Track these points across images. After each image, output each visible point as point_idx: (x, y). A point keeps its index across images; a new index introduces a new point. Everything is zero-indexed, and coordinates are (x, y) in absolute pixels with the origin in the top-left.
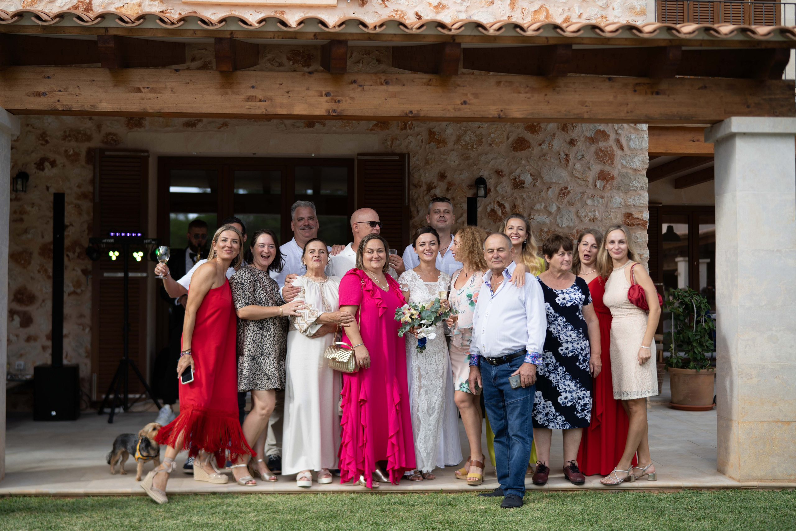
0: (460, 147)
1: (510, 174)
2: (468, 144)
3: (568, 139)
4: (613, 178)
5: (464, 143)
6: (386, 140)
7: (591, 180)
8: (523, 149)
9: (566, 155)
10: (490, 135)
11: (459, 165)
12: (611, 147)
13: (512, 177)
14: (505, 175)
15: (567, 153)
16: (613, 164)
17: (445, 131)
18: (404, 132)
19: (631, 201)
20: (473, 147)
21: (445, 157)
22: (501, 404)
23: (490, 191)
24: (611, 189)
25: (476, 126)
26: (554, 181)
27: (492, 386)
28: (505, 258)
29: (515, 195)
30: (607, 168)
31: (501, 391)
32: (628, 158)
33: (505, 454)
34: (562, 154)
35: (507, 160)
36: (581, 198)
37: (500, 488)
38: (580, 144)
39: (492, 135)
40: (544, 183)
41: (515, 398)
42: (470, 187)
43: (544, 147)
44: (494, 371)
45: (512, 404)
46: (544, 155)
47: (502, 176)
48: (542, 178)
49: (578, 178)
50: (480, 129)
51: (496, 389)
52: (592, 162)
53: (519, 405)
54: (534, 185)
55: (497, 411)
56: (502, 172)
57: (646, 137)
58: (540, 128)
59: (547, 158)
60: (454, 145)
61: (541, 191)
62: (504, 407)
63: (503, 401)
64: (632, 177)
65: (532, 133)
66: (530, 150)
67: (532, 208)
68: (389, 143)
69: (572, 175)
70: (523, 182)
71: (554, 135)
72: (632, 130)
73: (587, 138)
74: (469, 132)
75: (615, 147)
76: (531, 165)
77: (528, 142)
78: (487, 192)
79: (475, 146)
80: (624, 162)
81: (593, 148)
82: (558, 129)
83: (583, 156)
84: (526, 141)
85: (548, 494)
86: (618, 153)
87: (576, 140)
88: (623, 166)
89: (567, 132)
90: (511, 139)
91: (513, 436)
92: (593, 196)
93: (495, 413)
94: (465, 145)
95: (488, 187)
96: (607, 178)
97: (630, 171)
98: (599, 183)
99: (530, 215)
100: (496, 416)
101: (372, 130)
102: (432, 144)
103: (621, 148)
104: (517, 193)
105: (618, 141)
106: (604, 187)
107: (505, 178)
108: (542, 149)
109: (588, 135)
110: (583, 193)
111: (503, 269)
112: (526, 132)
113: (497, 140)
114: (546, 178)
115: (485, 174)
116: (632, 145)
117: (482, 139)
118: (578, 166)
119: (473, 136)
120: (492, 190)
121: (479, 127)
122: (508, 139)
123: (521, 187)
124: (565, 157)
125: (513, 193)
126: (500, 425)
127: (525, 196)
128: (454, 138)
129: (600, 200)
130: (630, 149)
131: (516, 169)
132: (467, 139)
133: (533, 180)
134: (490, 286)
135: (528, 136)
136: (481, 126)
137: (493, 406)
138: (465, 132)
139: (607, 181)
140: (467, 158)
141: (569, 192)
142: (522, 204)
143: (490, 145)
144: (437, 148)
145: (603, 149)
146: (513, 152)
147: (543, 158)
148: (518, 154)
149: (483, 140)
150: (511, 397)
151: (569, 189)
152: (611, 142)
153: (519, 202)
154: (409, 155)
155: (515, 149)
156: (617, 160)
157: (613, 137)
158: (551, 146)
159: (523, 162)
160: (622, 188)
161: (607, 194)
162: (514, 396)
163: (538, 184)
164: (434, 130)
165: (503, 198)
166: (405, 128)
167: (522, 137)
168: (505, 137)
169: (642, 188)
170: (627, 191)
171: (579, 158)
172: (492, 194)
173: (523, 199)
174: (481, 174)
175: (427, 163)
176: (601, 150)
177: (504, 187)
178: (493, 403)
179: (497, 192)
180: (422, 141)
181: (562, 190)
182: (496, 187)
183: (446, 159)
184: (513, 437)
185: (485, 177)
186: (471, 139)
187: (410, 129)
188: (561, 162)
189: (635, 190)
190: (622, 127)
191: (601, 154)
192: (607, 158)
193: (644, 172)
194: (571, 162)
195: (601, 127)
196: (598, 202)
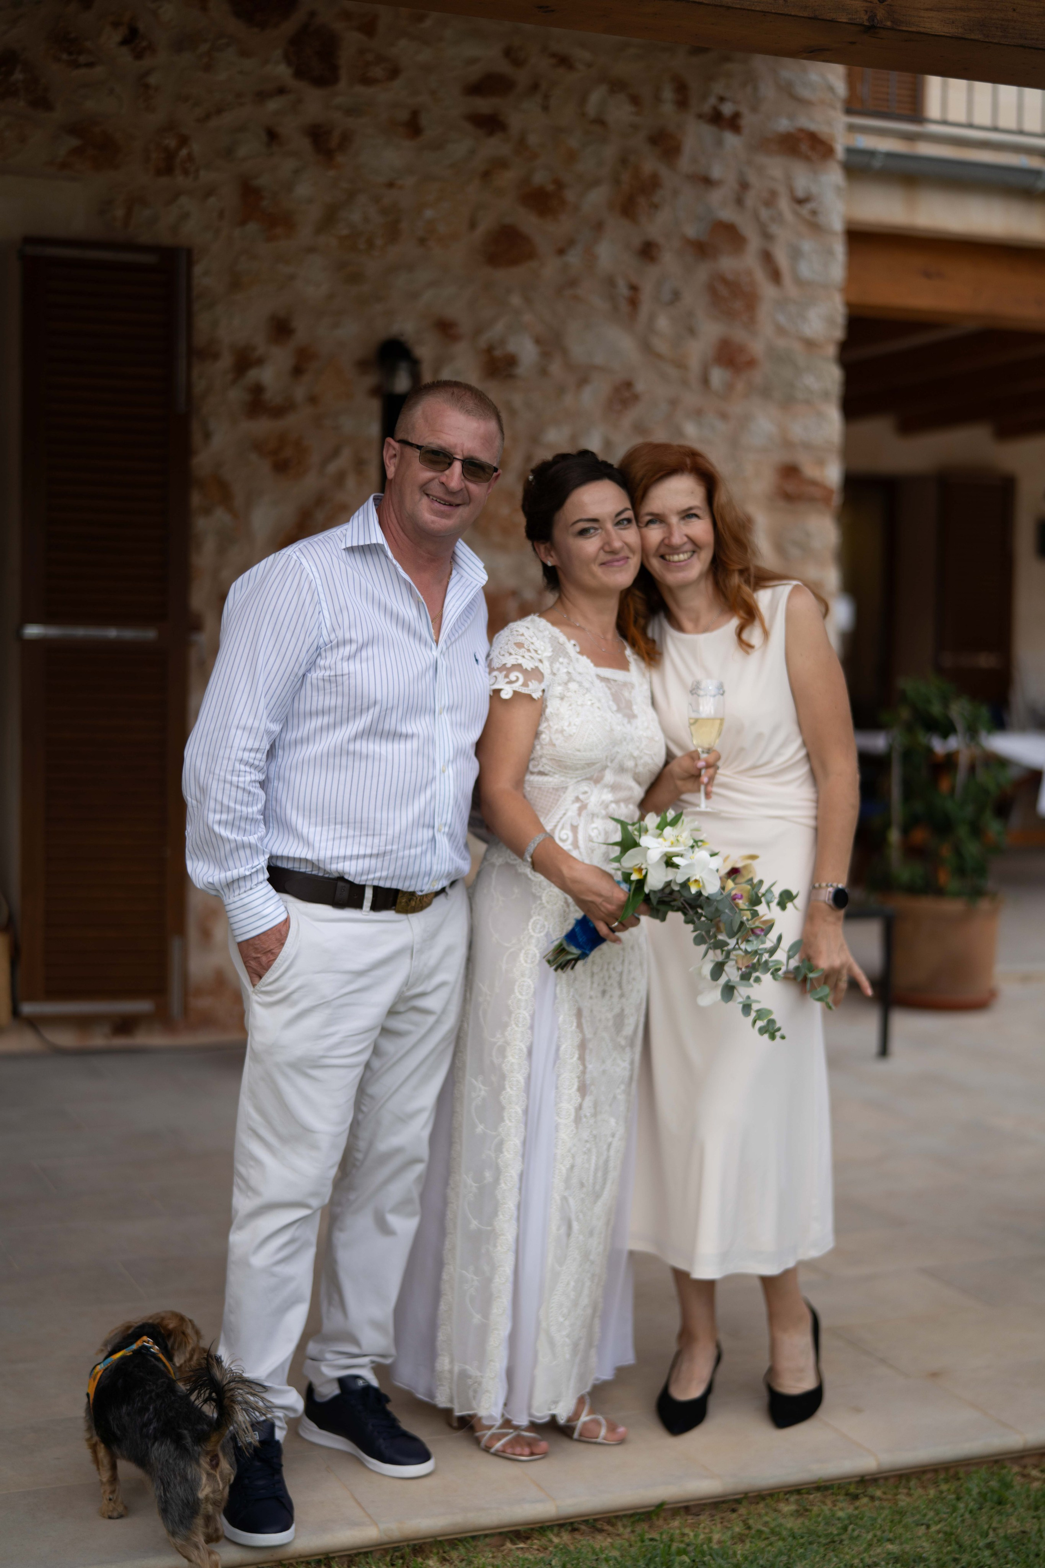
0: (334, 242)
1: (478, 331)
2: (359, 235)
3: (637, 242)
4: (751, 363)
5: (345, 232)
6: (108, 203)
7: (694, 364)
8: (514, 262)
9: (633, 288)
11: (331, 296)
12: (750, 272)
13: (483, 342)
14: (462, 334)
15: (634, 280)
16: (753, 320)
18: (165, 179)
19: (798, 430)
20: (370, 244)
21: (290, 270)
24: (746, 395)
26: (598, 362)
30: (739, 335)
32: (792, 308)
34: (621, 283)
35: (468, 291)
38: (669, 261)
39: (429, 213)
40: (569, 366)
42: (363, 365)
43: (574, 258)
46: (573, 283)
47: (456, 339)
48: (565, 352)
49: (659, 356)
52: (700, 313)
54: (543, 372)
56: (454, 324)
57: (839, 248)
58: (563, 202)
59: (580, 292)
60: (317, 232)
61: (561, 390)
64: (802, 364)
65: (542, 214)
66: (534, 264)
68: (119, 214)
69: (647, 348)
70: (511, 361)
71: (599, 227)
72: (804, 229)
73: (688, 241)
74: (362, 199)
75: (760, 276)
76: (536, 312)
77: (528, 240)
79: (379, 242)
80: (782, 319)
81: (703, 272)
82: (611, 207)
83: (676, 296)
84: (523, 237)
86: (768, 291)
87: (659, 246)
88: (781, 331)
89: (636, 221)
90: (481, 229)
92: (699, 413)
94: (348, 236)
95: (417, 368)
96: (739, 362)
97: (797, 347)
98: (718, 376)
102: (252, 227)
103: (776, 276)
104: (495, 391)
105: (767, 258)
106: (730, 387)
107: (461, 345)
108: (566, 267)
109: (691, 231)
110: (674, 403)
112: (524, 210)
113: (441, 228)
114: (578, 350)
115: (407, 328)
116: (805, 270)
117: (398, 221)
118: (663, 323)
119: (372, 212)
121: (391, 185)
122: (473, 225)
123: (506, 374)
124: (627, 293)
127: (517, 400)
128: (315, 213)
129: (719, 425)
130: (800, 282)
131: (494, 322)
132: (356, 217)
133: (543, 355)
135: (528, 222)
136: (398, 182)
138: (351, 196)
139: (738, 371)
140: (355, 278)
141: (636, 398)
143: (422, 241)
144: (268, 240)
145: (729, 276)
146: (487, 269)
147: (568, 292)
148: (503, 275)
149: (403, 225)
151: (640, 387)
152: (750, 259)
154: (189, 251)
155: (492, 259)
156: (764, 311)
157: (754, 243)
158: (590, 258)
159: (516, 300)
160: (776, 393)
161: (736, 408)
163: (556, 368)
164: (258, 182)
166: (169, 170)
167: (512, 226)
168: (465, 221)
169: (826, 395)
170: (788, 402)
171: (667, 297)
173: (512, 411)
174: (396, 328)
175: (236, 284)
176: (724, 280)
181: (618, 389)
182: (436, 370)
183: (292, 277)
185: (408, 339)
186: (366, 220)
187: (188, 174)
188: (616, 308)
189: (808, 402)
190: (778, 218)
191: (723, 291)
192: (738, 305)
193: (831, 351)
194: (645, 308)
195: (727, 214)
196: (713, 429)
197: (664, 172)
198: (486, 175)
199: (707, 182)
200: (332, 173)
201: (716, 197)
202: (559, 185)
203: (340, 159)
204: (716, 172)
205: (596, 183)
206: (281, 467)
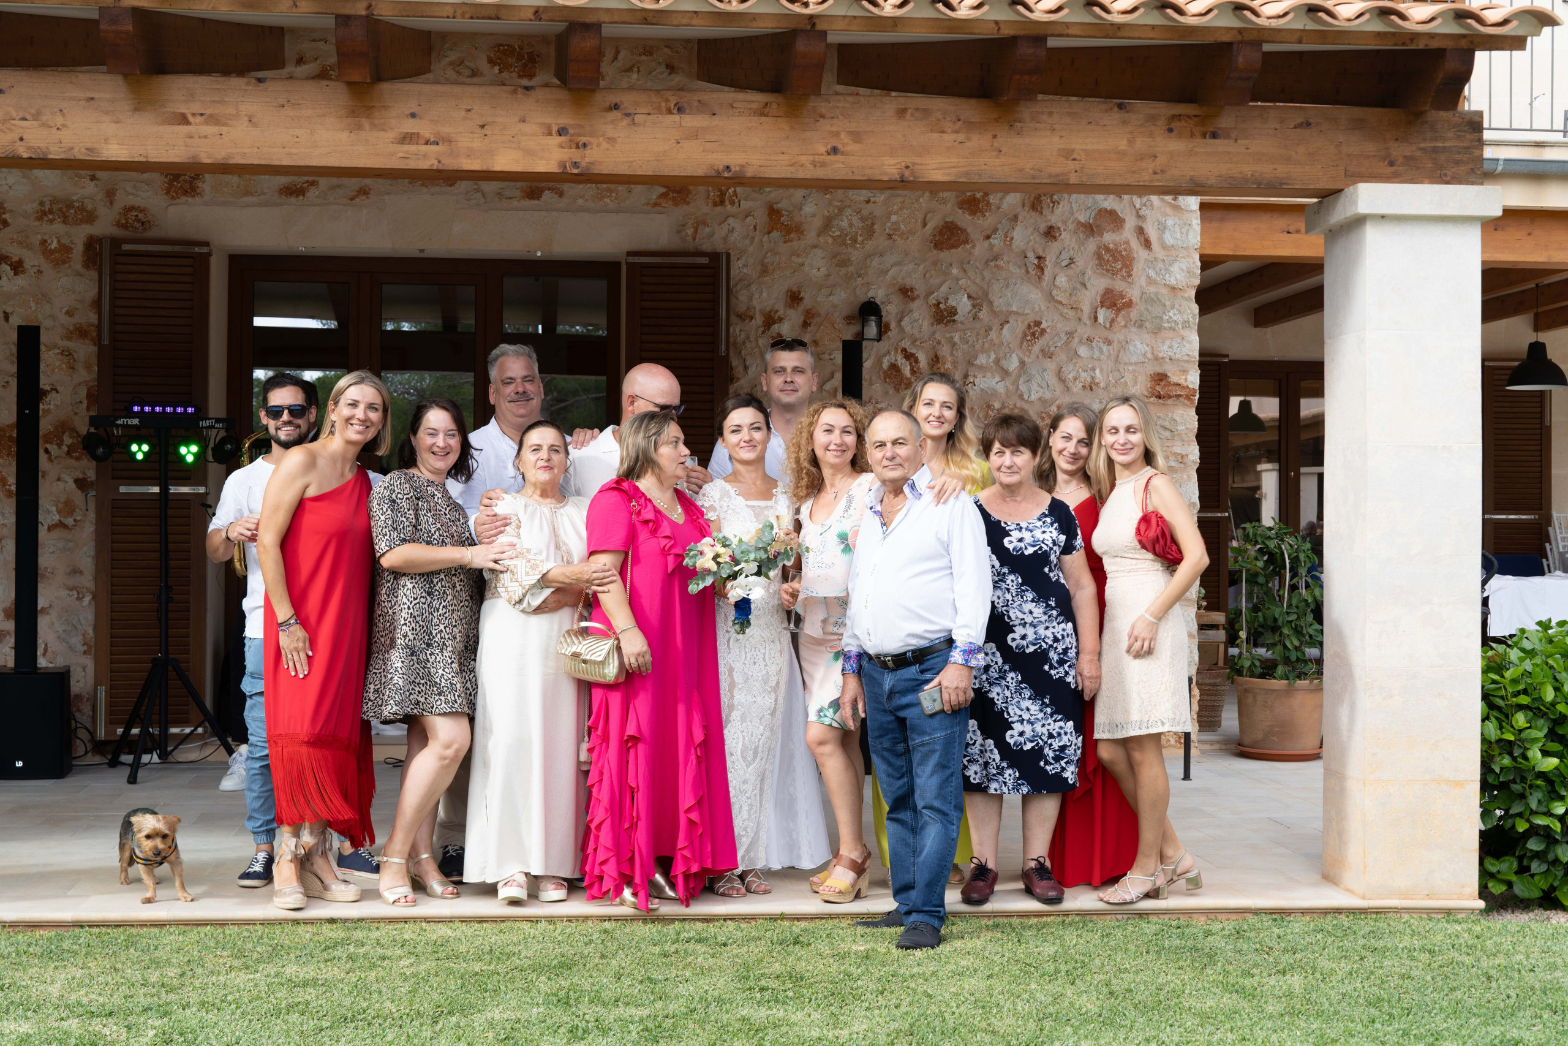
0: (830, 241)
1: (929, 294)
2: (847, 235)
3: (1043, 227)
4: (1129, 304)
5: (838, 233)
6: (683, 226)
7: (1086, 309)
8: (954, 246)
9: (1039, 258)
10: (889, 218)
11: (828, 275)
12: (1127, 243)
13: (932, 300)
14: (918, 296)
15: (1041, 254)
16: (1130, 275)
17: (801, 209)
18: (719, 209)
19: (1164, 350)
20: (855, 241)
21: (800, 260)
22: (901, 747)
23: (887, 327)
24: (1126, 326)
25: (862, 198)
26: (1015, 309)
27: (885, 711)
28: (907, 459)
29: (938, 336)
30: (1119, 285)
31: (902, 721)
32: (1160, 265)
33: (907, 845)
34: (1031, 255)
35: (922, 267)
36: (1067, 343)
37: (896, 910)
38: (1067, 238)
39: (894, 218)
40: (994, 313)
41: (930, 734)
42: (849, 319)
43: (996, 241)
44: (888, 681)
45: (923, 745)
46: (996, 258)
47: (913, 299)
48: (991, 303)
49: (1061, 303)
50: (871, 205)
51: (893, 718)
52: (1089, 272)
53: (937, 747)
54: (975, 317)
55: (893, 760)
56: (912, 290)
57: (1196, 222)
58: (988, 204)
60: (819, 236)
61: (988, 330)
62: (908, 752)
63: (905, 740)
64: (1168, 303)
65: (973, 213)
66: (968, 247)
67: (970, 363)
68: (690, 232)
69: (1050, 297)
70: (953, 312)
71: (1016, 217)
72: (1168, 210)
73: (1080, 224)
74: (848, 211)
75: (1135, 244)
76: (969, 278)
77: (963, 231)
78: (883, 330)
79: (860, 239)
80: (1152, 273)
81: (1092, 245)
82: (1024, 206)
83: (1072, 261)
84: (961, 229)
85: (991, 923)
86: (1141, 254)
87: (1059, 228)
88: (1150, 281)
89: (1042, 213)
90: (930, 226)
91: (924, 808)
92: (1090, 340)
93: (890, 764)
94: (839, 236)
95: (883, 319)
96: (1119, 304)
97: (1164, 291)
98: (1102, 314)
99: (966, 376)
100: (891, 771)
101: (655, 205)
102: (775, 234)
103: (1147, 244)
104: (941, 332)
105: (1140, 231)
106: (1112, 321)
107: (917, 303)
108: (992, 247)
109: (1082, 218)
110: (1070, 334)
111: (905, 479)
112: (960, 211)
113: (902, 227)
114: (999, 303)
115: (878, 294)
116: (1169, 239)
117: (873, 224)
118: (1062, 280)
119: (855, 220)
120: (893, 325)
121: (868, 202)
122: (925, 225)
123: (949, 321)
124: (1036, 262)
125: (934, 333)
126: (899, 788)
127: (956, 339)
128: (817, 223)
129: (1105, 348)
130: (1164, 247)
131: (940, 286)
132: (844, 224)
133: (974, 306)
134: (880, 514)
135: (964, 219)
136: (872, 199)
137: (887, 749)
138: (841, 210)
139: (1119, 310)
140: (844, 263)
141: (1043, 331)
142: (952, 354)
143: (890, 236)
144: (785, 242)
145: (1111, 246)
146: (935, 252)
147: (992, 264)
148: (944, 255)
149: (876, 227)
150: (923, 733)
151: (1043, 326)
152: (1128, 233)
153: (945, 351)
154: (728, 255)
155: (938, 246)
156: (1138, 268)
157: (1130, 222)
158: (1008, 240)
159: (955, 271)
160: (1147, 324)
161: (1118, 336)
162: (928, 730)
163: (983, 315)
164: (779, 206)
165: (913, 342)
166: (722, 202)
167: (952, 222)
168: (919, 221)
169: (1186, 324)
170: (1157, 330)
171: (1064, 263)
172: (893, 333)
173: (954, 345)
174: (870, 294)
175: (765, 271)
176: (1107, 249)
177: (916, 321)
178: (886, 744)
179: (902, 330)
180: (755, 227)
181: (1029, 327)
182: (901, 320)
183: (803, 265)
184: (924, 811)
185: (878, 302)
186: (851, 225)
187: (732, 203)
188: (1028, 272)
189: (1172, 329)
191: (1107, 256)
192: (1119, 265)
193: (1192, 293)
194: (1048, 272)
195: (1110, 206)
196: (1101, 351)
202: (986, 193)
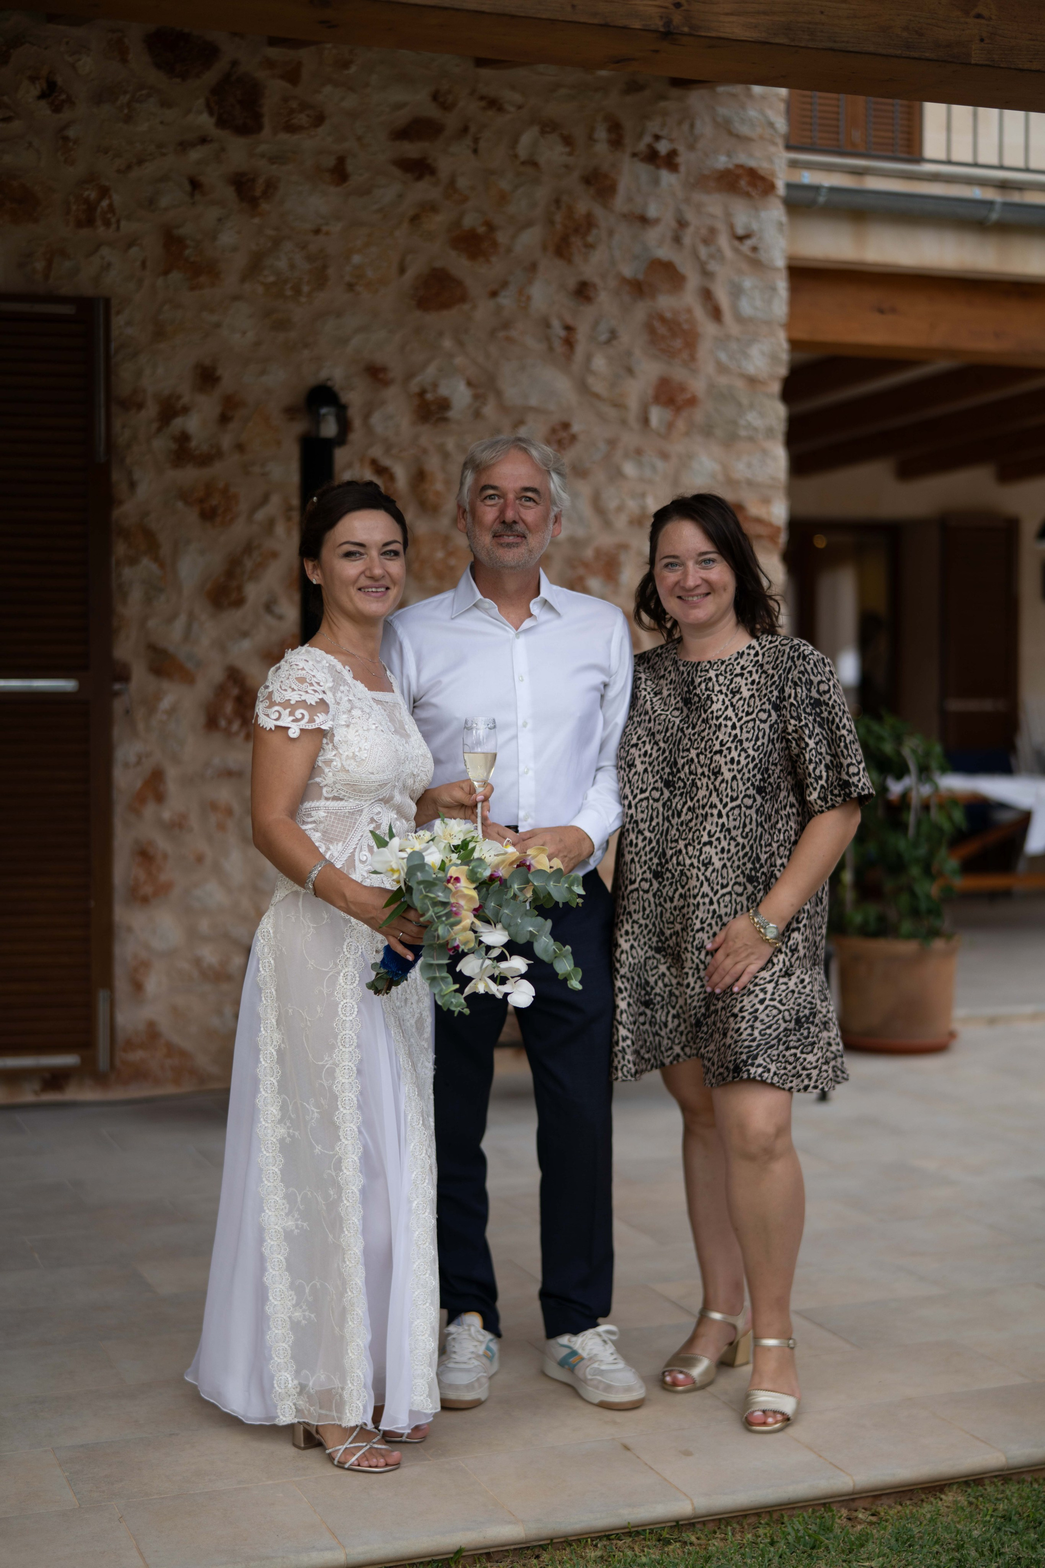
0: (260, 289)
1: (409, 376)
2: (286, 282)
3: (572, 283)
4: (692, 402)
5: (271, 279)
6: (28, 256)
7: (633, 404)
8: (446, 305)
9: (569, 328)
10: (348, 258)
11: (258, 344)
12: (689, 311)
13: (414, 386)
14: (393, 379)
15: (569, 320)
16: (693, 358)
17: (215, 238)
18: (85, 231)
19: (740, 469)
20: (297, 291)
21: (215, 318)
23: (351, 424)
24: (687, 434)
25: (307, 227)
26: (533, 402)
29: (424, 441)
30: (678, 373)
32: (734, 346)
34: (556, 324)
35: (398, 335)
36: (608, 456)
38: (604, 299)
39: (356, 259)
40: (504, 408)
42: (291, 412)
43: (506, 300)
46: (506, 325)
47: (386, 383)
48: (499, 394)
49: (597, 396)
50: (319, 238)
52: (638, 352)
54: (477, 415)
56: (384, 369)
57: (782, 285)
58: (495, 244)
59: (513, 333)
60: (243, 280)
64: (745, 401)
65: (473, 256)
66: (466, 307)
68: (39, 266)
69: (583, 388)
70: (444, 405)
71: (533, 267)
72: (744, 266)
73: (624, 281)
74: (288, 246)
75: (700, 314)
76: (468, 355)
77: (459, 283)
78: (345, 426)
79: (306, 289)
80: (723, 357)
81: (640, 312)
82: (544, 248)
83: (613, 335)
84: (455, 280)
86: (708, 328)
87: (594, 286)
88: (722, 368)
89: (570, 261)
90: (410, 274)
92: (639, 452)
94: (274, 283)
95: (345, 412)
96: (679, 401)
97: (740, 384)
98: (656, 415)
102: (176, 276)
103: (716, 314)
104: (427, 436)
105: (707, 295)
106: (670, 426)
107: (392, 393)
108: (499, 309)
109: (627, 271)
110: (612, 443)
112: (453, 254)
113: (369, 273)
114: (512, 393)
115: (336, 374)
116: (746, 307)
117: (325, 267)
118: (600, 363)
119: (298, 259)
120: (359, 422)
121: (317, 231)
122: (402, 270)
123: (439, 419)
124: (562, 333)
125: (418, 436)
127: (450, 444)
128: (240, 261)
129: (660, 464)
130: (740, 319)
131: (426, 366)
132: (282, 264)
133: (476, 397)
135: (459, 265)
136: (325, 228)
138: (277, 243)
139: (678, 410)
140: (282, 325)
141: (573, 438)
142: (444, 469)
143: (350, 287)
144: (192, 289)
145: (668, 315)
146: (418, 313)
147: (501, 334)
148: (431, 318)
149: (331, 271)
151: (576, 428)
152: (689, 298)
153: (433, 464)
154: (107, 301)
155: (423, 303)
156: (704, 349)
157: (693, 281)
158: (524, 301)
159: (447, 343)
160: (718, 432)
161: (677, 447)
163: (489, 410)
164: (181, 231)
165: (388, 448)
166: (90, 222)
167: (442, 269)
168: (395, 266)
169: (771, 432)
170: (731, 440)
171: (603, 337)
172: (359, 435)
173: (446, 456)
174: (323, 374)
175: (160, 333)
176: (662, 319)
177: (392, 417)
179: (369, 430)
181: (554, 431)
182: (367, 416)
183: (218, 325)
185: (335, 384)
186: (292, 267)
187: (110, 225)
188: (551, 349)
189: (751, 439)
190: (718, 255)
191: (662, 330)
192: (678, 343)
193: (776, 388)
194: (580, 349)
195: (664, 253)
196: (654, 468)
197: (599, 212)
198: (415, 219)
199: (644, 220)
200: (256, 220)
201: (652, 235)
202: (491, 227)
203: (265, 206)
204: (652, 211)
205: (529, 224)
206: (208, 515)
